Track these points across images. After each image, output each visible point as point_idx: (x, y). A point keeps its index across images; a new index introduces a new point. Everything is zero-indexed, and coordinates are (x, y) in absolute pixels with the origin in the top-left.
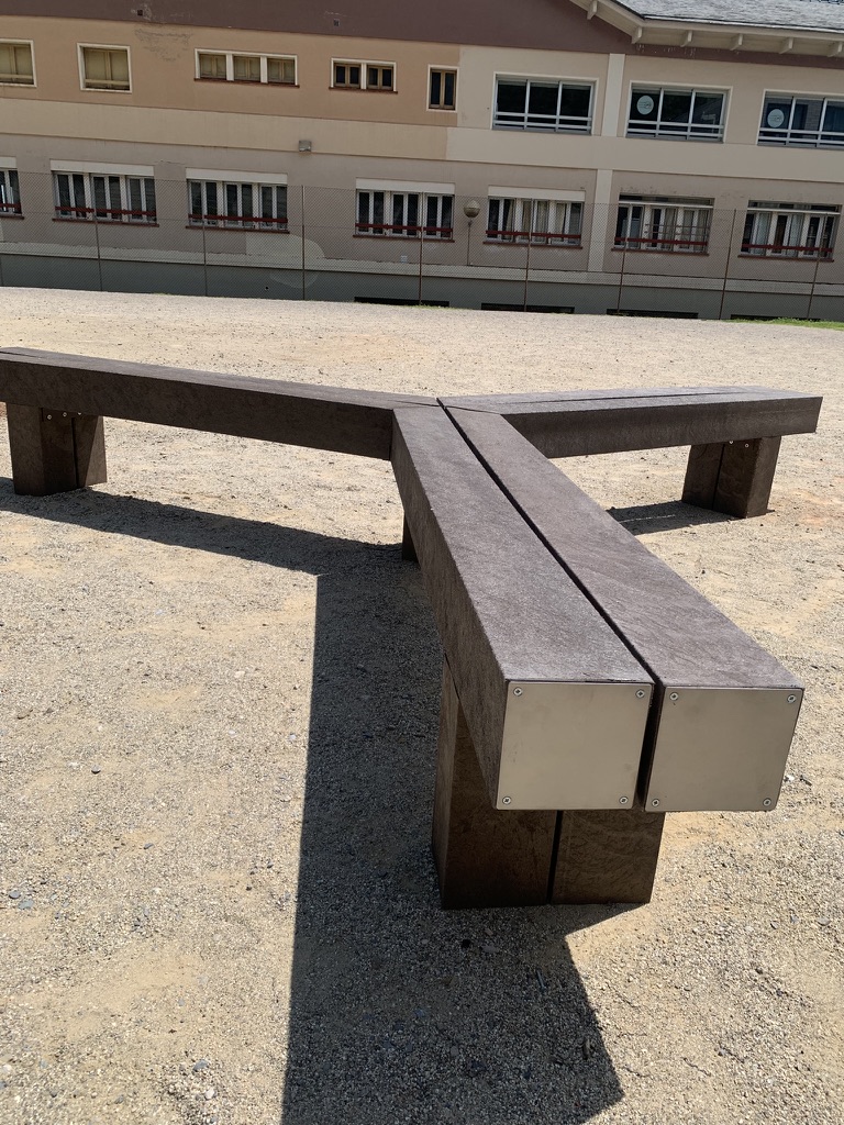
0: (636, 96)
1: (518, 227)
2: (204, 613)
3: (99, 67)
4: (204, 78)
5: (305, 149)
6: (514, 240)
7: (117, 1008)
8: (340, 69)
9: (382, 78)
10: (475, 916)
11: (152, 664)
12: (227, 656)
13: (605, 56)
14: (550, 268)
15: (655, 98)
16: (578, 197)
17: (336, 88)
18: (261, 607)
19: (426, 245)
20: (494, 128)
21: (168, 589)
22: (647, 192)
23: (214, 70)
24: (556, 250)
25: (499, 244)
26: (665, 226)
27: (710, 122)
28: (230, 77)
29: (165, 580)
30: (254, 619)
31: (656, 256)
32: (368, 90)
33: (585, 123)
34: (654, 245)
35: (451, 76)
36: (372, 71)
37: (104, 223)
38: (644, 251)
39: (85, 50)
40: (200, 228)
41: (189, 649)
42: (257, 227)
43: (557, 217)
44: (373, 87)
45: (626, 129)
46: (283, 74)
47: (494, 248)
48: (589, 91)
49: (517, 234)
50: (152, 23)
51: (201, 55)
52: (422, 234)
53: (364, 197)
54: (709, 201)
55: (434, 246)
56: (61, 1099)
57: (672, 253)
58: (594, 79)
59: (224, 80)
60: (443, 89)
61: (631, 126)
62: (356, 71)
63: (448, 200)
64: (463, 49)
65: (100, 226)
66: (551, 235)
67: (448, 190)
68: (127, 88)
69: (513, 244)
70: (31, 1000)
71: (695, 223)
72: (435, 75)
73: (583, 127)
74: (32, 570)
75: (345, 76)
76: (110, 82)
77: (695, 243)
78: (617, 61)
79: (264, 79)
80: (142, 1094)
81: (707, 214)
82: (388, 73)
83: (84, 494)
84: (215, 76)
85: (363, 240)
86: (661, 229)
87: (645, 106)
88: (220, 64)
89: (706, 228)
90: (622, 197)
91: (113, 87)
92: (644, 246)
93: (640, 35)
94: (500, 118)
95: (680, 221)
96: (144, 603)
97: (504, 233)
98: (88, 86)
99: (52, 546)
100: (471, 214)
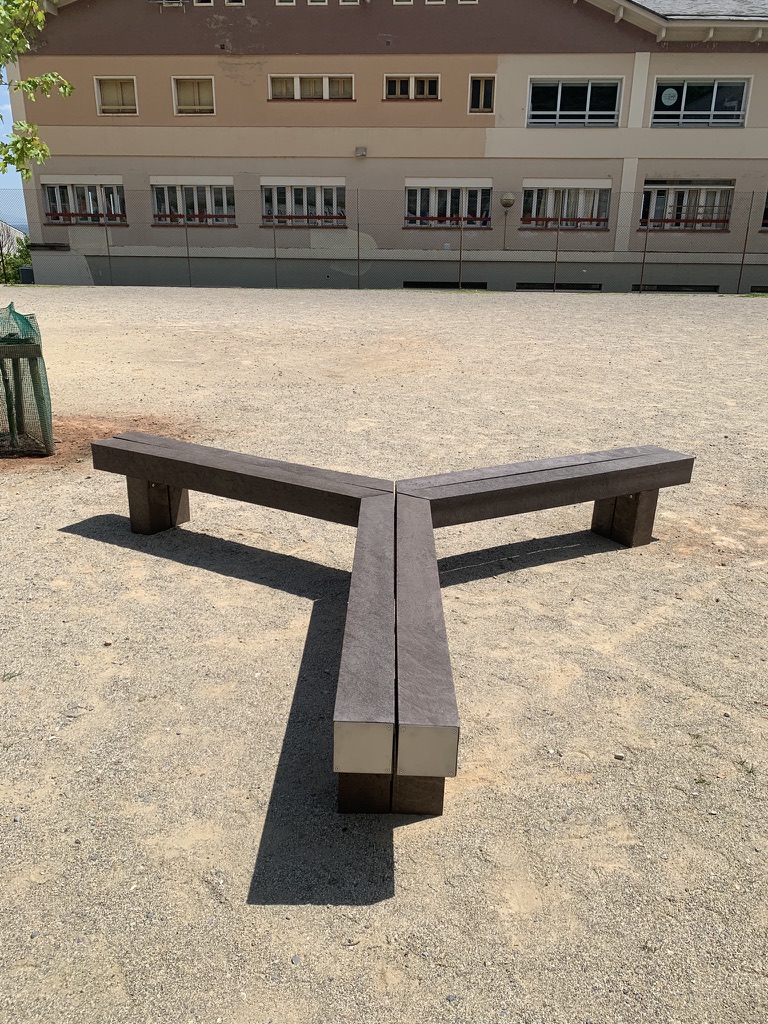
0: (661, 89)
1: (550, 213)
2: (242, 630)
3: (190, 94)
4: (276, 99)
5: (361, 154)
6: (547, 226)
7: (186, 848)
8: (391, 83)
9: (429, 88)
10: (352, 817)
11: (210, 667)
12: (252, 662)
13: (632, 55)
14: (579, 250)
15: (679, 89)
16: (606, 184)
17: (388, 99)
18: (277, 627)
19: (466, 234)
20: (528, 127)
21: (223, 613)
22: (671, 177)
23: (284, 91)
24: (585, 233)
25: (532, 230)
26: (688, 207)
27: (732, 109)
28: (297, 96)
29: (222, 604)
30: (272, 635)
31: (679, 235)
32: (416, 99)
33: (612, 117)
34: (678, 224)
35: (490, 83)
36: (420, 82)
37: (193, 226)
38: (667, 231)
39: (178, 81)
40: (271, 227)
41: (231, 657)
42: (320, 224)
43: (586, 201)
44: (421, 96)
45: (651, 120)
46: (342, 91)
47: (527, 234)
48: (616, 87)
49: (549, 220)
50: (233, 54)
51: (273, 79)
52: (464, 224)
53: (412, 193)
54: (730, 182)
55: (474, 233)
56: (163, 880)
57: (695, 231)
58: (620, 77)
59: (292, 99)
60: (482, 94)
61: (656, 117)
62: (405, 83)
63: (486, 192)
64: (501, 58)
65: (189, 229)
66: (580, 220)
67: (486, 183)
68: (212, 111)
69: (546, 229)
70: (150, 841)
71: (717, 203)
72: (476, 83)
73: (610, 121)
74: (144, 597)
75: (396, 89)
76: (197, 108)
77: (717, 221)
78: (642, 59)
79: (326, 96)
80: (195, 880)
81: (728, 194)
82: (433, 83)
83: (175, 531)
84: (284, 95)
85: (411, 232)
86: (684, 209)
87: (669, 97)
88: (289, 86)
89: (727, 208)
90: (647, 182)
91: (201, 112)
92: (667, 226)
93: (663, 35)
94: (534, 117)
95: (702, 202)
96: (209, 623)
97: (537, 220)
98: (180, 112)
99: (155, 578)
100: (507, 205)
